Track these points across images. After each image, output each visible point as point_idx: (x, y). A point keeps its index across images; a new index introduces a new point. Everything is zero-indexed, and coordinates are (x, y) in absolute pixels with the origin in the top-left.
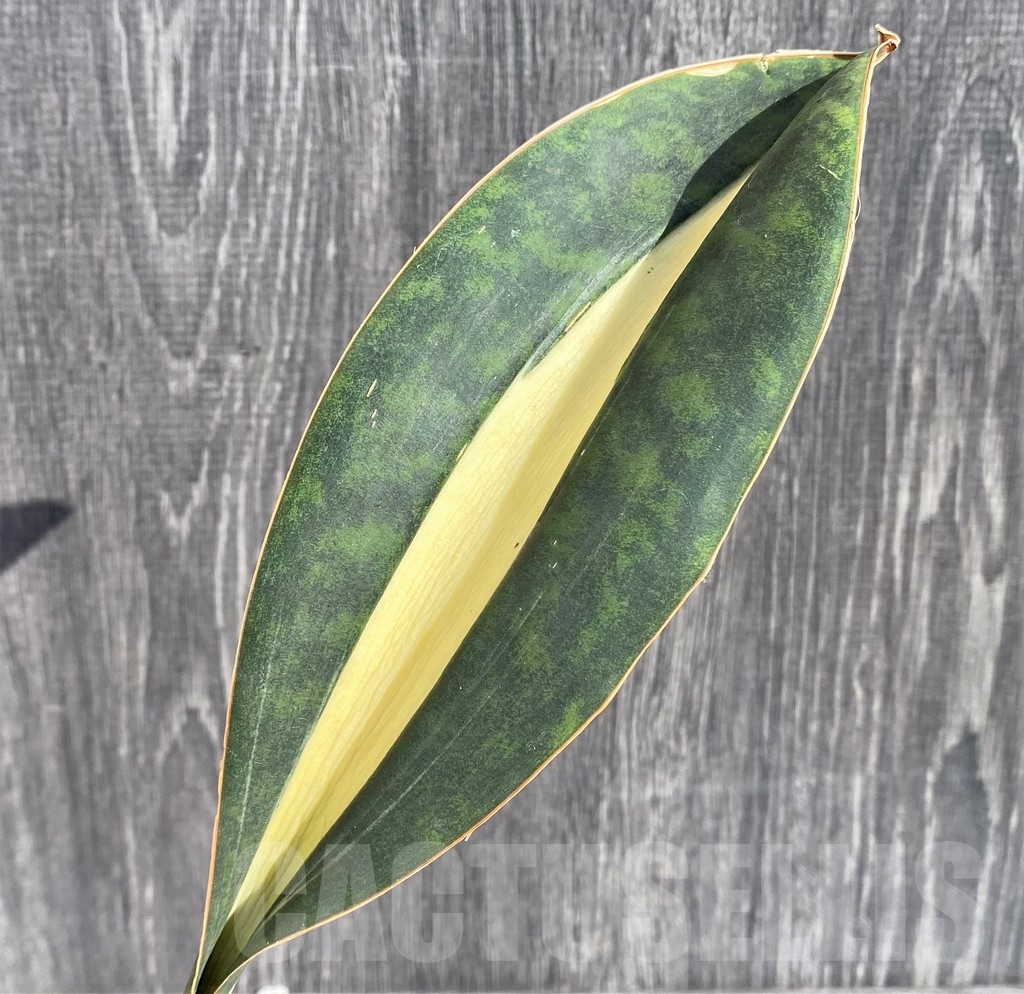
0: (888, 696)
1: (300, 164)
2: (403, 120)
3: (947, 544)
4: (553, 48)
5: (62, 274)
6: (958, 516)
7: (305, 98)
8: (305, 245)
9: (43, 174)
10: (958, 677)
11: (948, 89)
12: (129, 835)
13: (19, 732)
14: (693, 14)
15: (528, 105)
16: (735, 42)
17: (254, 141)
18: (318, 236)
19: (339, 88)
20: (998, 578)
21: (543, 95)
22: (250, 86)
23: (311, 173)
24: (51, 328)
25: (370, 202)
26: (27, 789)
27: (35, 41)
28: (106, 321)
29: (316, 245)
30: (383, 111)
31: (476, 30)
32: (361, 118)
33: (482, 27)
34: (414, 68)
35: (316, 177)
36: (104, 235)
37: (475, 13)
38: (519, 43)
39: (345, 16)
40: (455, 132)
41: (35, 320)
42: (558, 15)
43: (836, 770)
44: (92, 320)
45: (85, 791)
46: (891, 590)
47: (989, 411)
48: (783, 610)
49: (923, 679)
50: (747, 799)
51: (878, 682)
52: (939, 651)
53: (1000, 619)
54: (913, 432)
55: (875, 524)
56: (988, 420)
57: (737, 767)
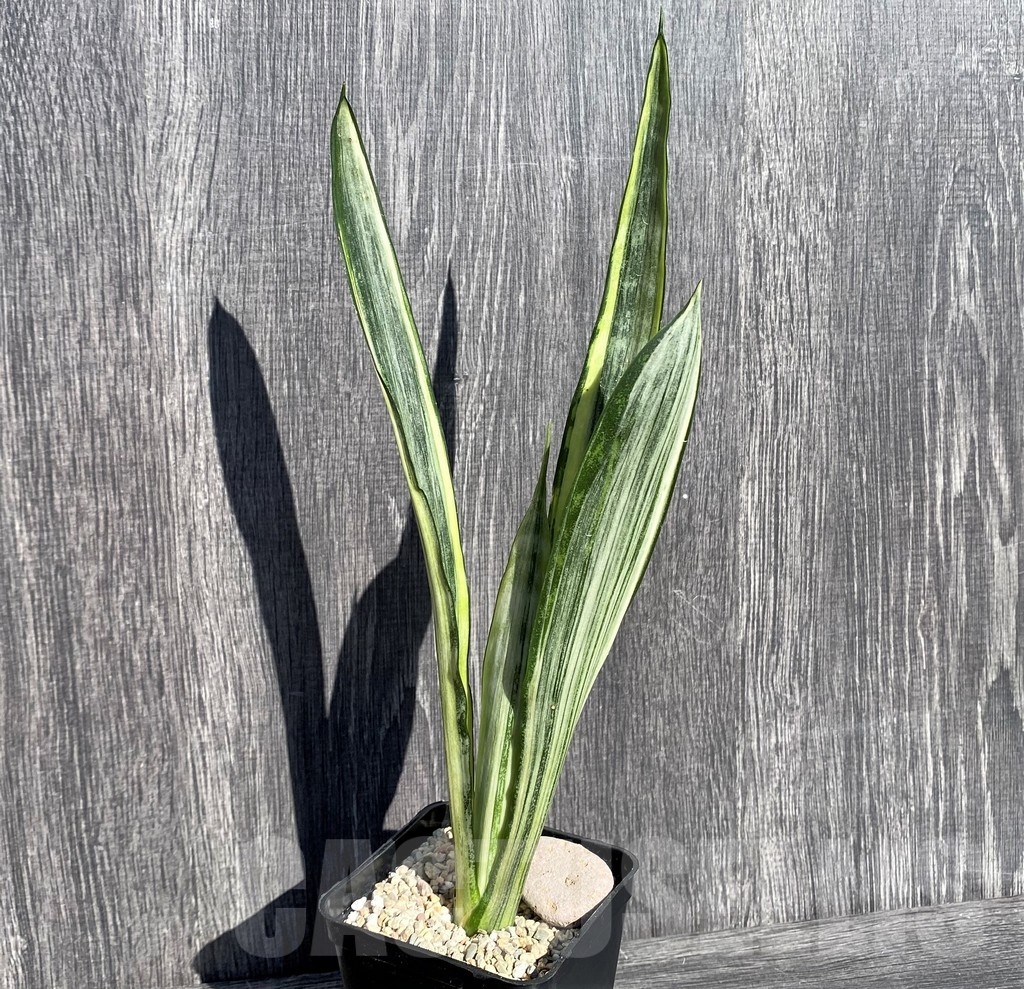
0: (943, 643)
1: (499, 235)
2: (573, 202)
3: (974, 514)
5: (320, 322)
6: (979, 492)
7: (503, 187)
8: (503, 296)
9: (309, 245)
10: (991, 623)
11: (942, 175)
17: (466, 219)
18: (512, 289)
19: (528, 179)
20: (1011, 540)
22: (464, 177)
23: (507, 242)
25: (549, 262)
29: (510, 296)
30: (559, 195)
31: (624, 138)
32: (543, 201)
34: (581, 164)
35: (511, 244)
39: (532, 128)
43: (911, 709)
46: (938, 554)
47: (992, 409)
48: (863, 576)
49: (967, 626)
50: (848, 740)
51: (936, 631)
52: (976, 603)
53: (1016, 573)
54: (942, 427)
55: (923, 500)
56: (992, 416)
57: (838, 712)
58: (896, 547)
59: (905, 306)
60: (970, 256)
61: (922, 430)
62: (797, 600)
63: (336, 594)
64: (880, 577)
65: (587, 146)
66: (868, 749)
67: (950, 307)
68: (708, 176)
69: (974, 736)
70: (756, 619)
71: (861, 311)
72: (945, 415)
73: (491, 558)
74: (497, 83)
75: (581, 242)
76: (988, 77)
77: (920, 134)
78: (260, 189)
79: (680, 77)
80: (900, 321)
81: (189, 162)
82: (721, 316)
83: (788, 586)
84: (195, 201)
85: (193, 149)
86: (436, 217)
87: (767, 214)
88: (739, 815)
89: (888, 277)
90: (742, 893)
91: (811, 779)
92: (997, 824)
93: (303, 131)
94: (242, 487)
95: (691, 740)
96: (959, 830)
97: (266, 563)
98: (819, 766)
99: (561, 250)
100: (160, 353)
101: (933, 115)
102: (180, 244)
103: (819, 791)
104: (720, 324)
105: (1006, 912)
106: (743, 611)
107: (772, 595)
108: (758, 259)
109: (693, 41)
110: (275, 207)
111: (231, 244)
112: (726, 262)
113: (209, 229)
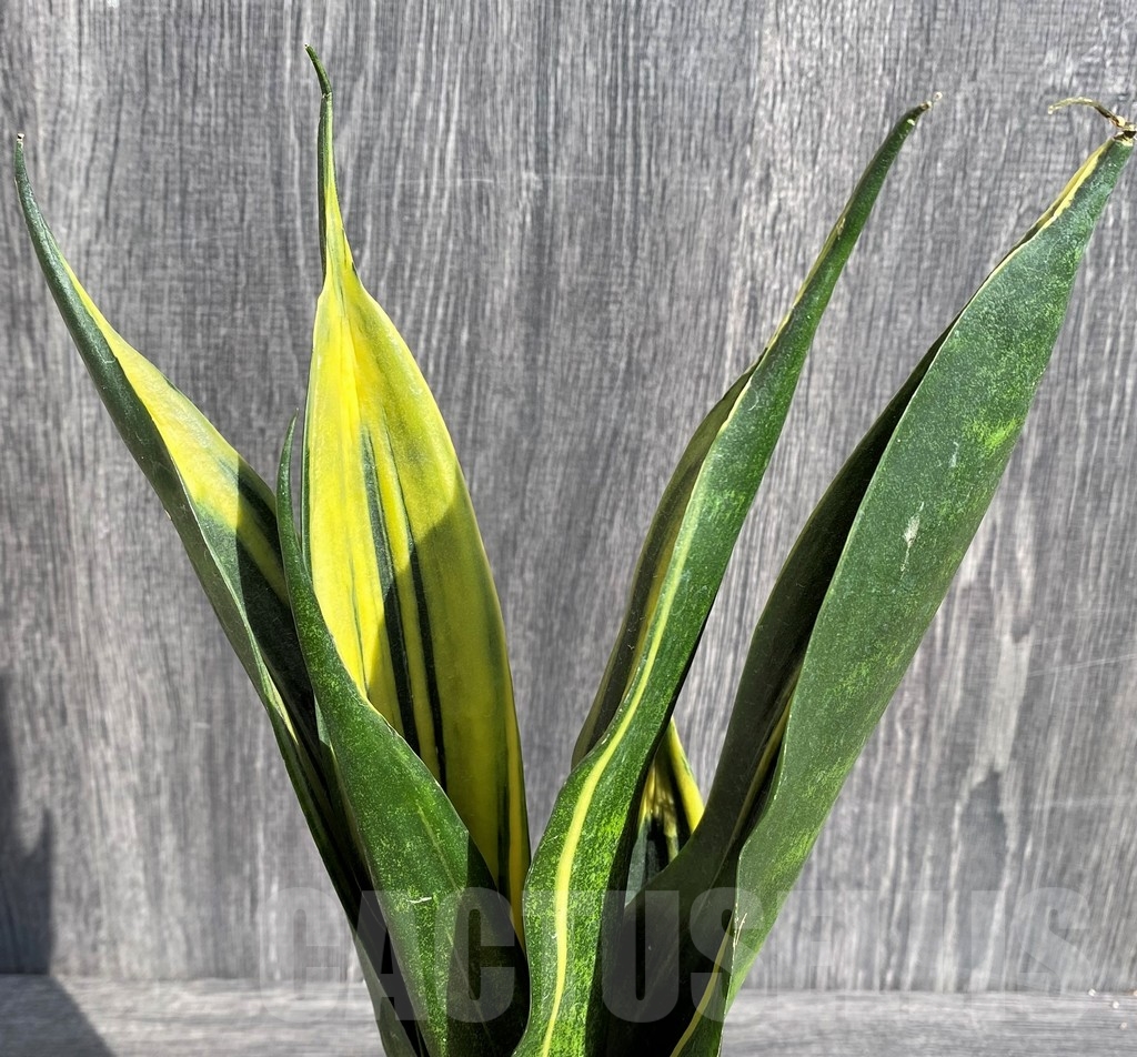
0: (925, 738)
1: (442, 262)
2: (533, 227)
3: (982, 608)
4: (666, 170)
5: (232, 349)
6: (993, 584)
7: (450, 206)
8: (443, 332)
9: (221, 263)
10: (986, 723)
11: (1002, 217)
12: (260, 837)
13: (170, 746)
14: (788, 145)
15: (642, 218)
16: (821, 170)
17: (404, 242)
18: (454, 324)
19: (480, 198)
20: (1025, 638)
21: (655, 209)
22: (404, 194)
23: (451, 270)
24: (219, 396)
25: (500, 296)
26: (173, 795)
27: (220, 148)
28: (267, 392)
29: (452, 332)
30: (516, 219)
31: (600, 153)
32: (497, 224)
33: (605, 150)
34: (545, 183)
35: (455, 273)
36: (270, 316)
37: (600, 138)
38: (636, 165)
39: (489, 137)
40: (577, 239)
41: (207, 390)
42: (671, 142)
43: (877, 800)
44: (255, 389)
45: (224, 798)
47: (1024, 493)
49: (957, 723)
51: (918, 725)
52: (971, 700)
53: (1025, 673)
56: (1022, 501)
65: (555, 163)
68: (701, 204)
69: (947, 832)
74: (449, 82)
78: (166, 197)
79: (677, 83)
81: (84, 163)
82: (700, 368)
84: (92, 208)
85: (89, 148)
87: (770, 252)
99: (515, 283)
101: (1000, 142)
102: (76, 256)
104: (699, 377)
106: (694, 686)
107: (729, 672)
108: (753, 304)
109: (697, 39)
110: (182, 218)
111: (133, 259)
112: (714, 306)
113: (108, 240)
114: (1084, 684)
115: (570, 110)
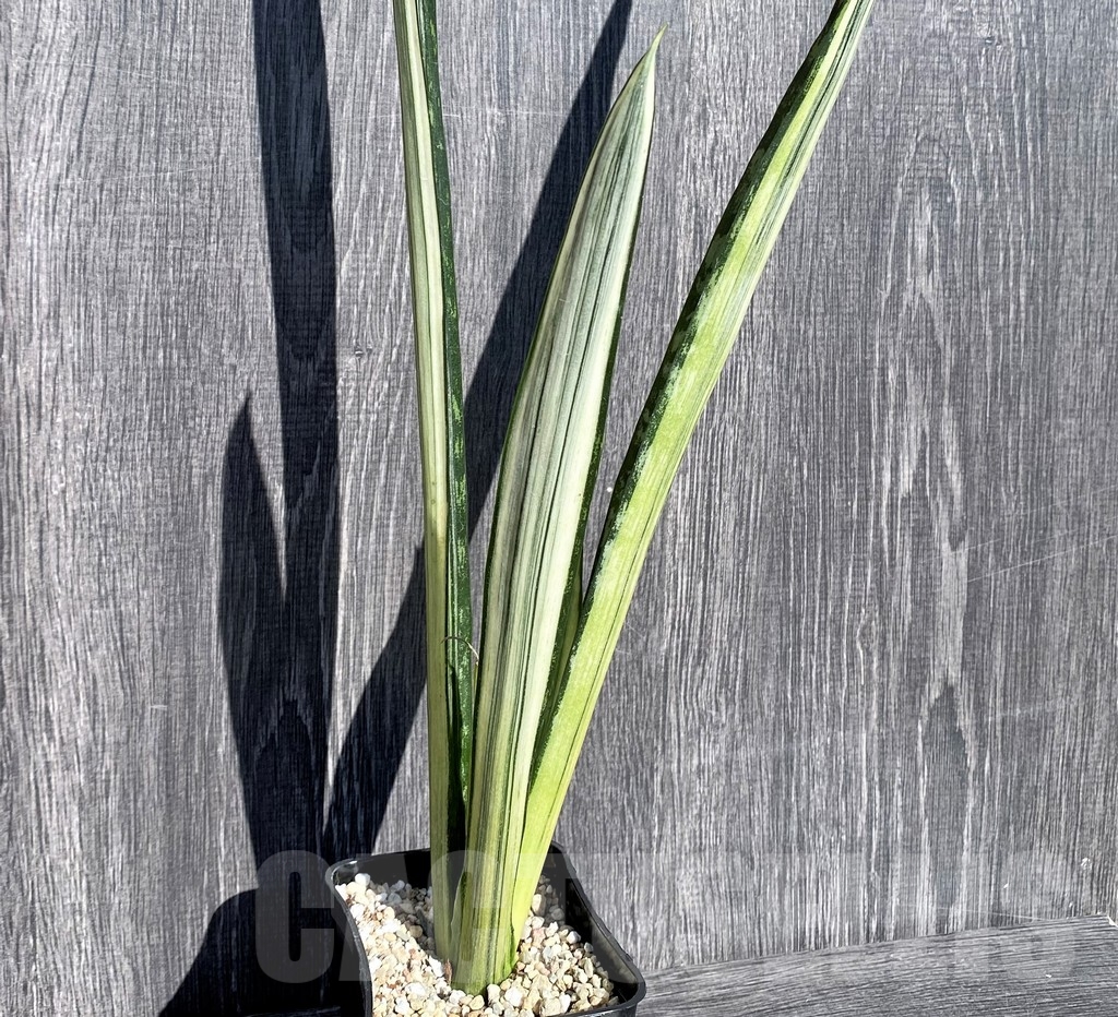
0: (883, 656)
2: (498, 159)
3: (922, 517)
6: (928, 492)
9: (195, 196)
10: (936, 635)
11: (903, 145)
13: (122, 735)
17: (377, 174)
20: (962, 544)
22: (376, 127)
25: (469, 225)
30: (482, 151)
31: (556, 91)
34: (508, 118)
43: (846, 728)
46: (881, 559)
47: (946, 402)
48: (799, 581)
49: (910, 638)
50: (776, 762)
51: (876, 643)
52: (921, 613)
53: (965, 581)
54: (892, 420)
55: (867, 500)
56: (945, 409)
57: (766, 731)
58: (837, 550)
59: (857, 286)
60: (930, 234)
61: (870, 423)
62: (727, 607)
63: (209, 594)
64: (818, 581)
65: (516, 99)
66: (798, 772)
67: (905, 289)
69: (914, 758)
70: (681, 627)
71: (809, 292)
72: (895, 407)
73: (390, 556)
75: (505, 204)
76: (958, 38)
77: (881, 99)
78: (141, 132)
80: (850, 304)
81: (58, 97)
82: (656, 291)
83: (718, 592)
84: (64, 141)
85: (63, 82)
86: (343, 171)
87: (711, 181)
88: (654, 844)
89: (839, 254)
90: (655, 931)
91: (735, 804)
92: (935, 854)
93: (193, 67)
94: (105, 470)
95: (605, 761)
96: (893, 861)
97: (129, 558)
98: (744, 790)
99: (482, 212)
100: (16, 315)
101: (896, 79)
102: (44, 191)
103: (743, 818)
104: (654, 300)
105: (941, 952)
106: (668, 619)
107: (700, 601)
108: (699, 230)
110: (157, 152)
111: (105, 192)
112: (664, 232)
113: (80, 174)
114: (1017, 586)
115: (528, 50)
